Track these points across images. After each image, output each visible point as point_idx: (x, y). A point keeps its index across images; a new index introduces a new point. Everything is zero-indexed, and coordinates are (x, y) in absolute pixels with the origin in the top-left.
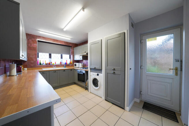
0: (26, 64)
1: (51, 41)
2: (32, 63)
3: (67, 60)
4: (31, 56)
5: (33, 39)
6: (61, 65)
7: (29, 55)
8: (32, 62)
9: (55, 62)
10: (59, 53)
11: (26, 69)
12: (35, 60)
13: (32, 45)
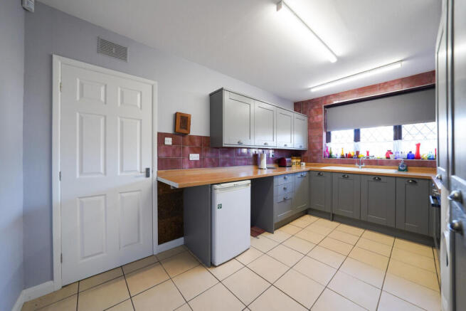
0: (306, 155)
1: (355, 95)
2: (315, 155)
3: (418, 146)
4: (314, 141)
5: (316, 107)
6: (388, 161)
7: (312, 139)
8: (315, 151)
9: (368, 153)
10: (386, 123)
11: (304, 164)
12: (319, 148)
13: (315, 118)
